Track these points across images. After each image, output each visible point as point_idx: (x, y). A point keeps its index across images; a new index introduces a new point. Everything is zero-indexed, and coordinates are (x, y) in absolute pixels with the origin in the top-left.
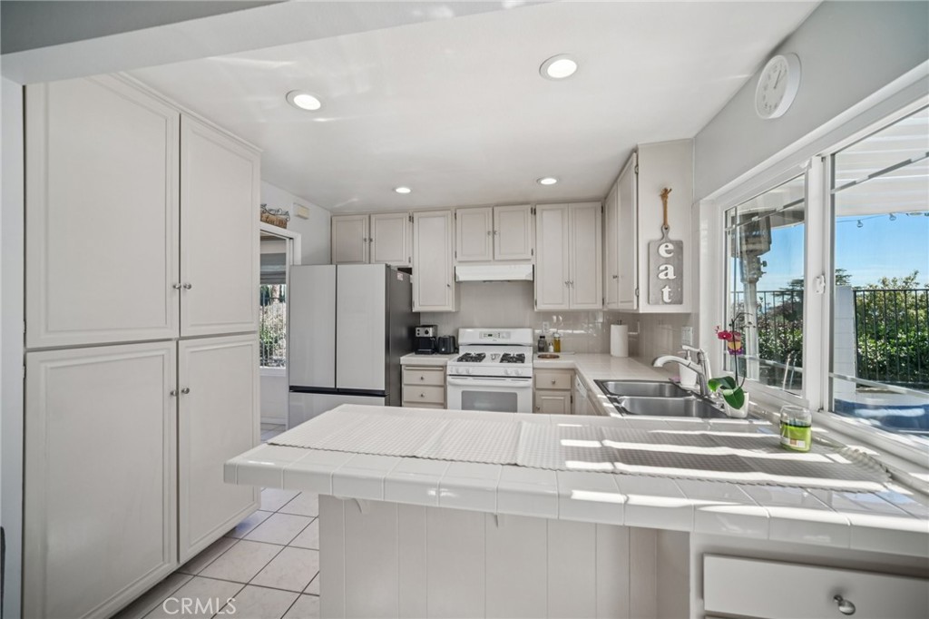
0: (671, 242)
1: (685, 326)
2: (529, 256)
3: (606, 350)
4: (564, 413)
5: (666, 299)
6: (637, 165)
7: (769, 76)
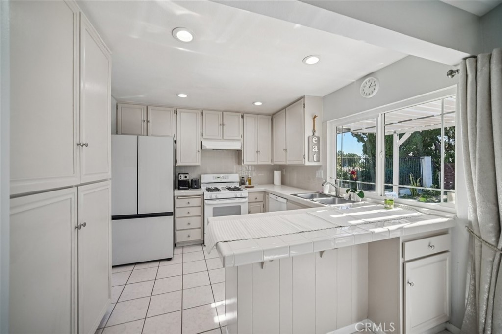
0: (316, 137)
1: (317, 170)
2: (240, 138)
3: (273, 183)
4: (260, 212)
5: (315, 160)
6: (304, 104)
7: (366, 83)
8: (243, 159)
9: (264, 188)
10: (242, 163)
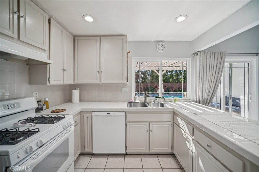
6: (126, 41)
7: (160, 45)
8: (48, 76)
9: (80, 108)
10: (48, 82)
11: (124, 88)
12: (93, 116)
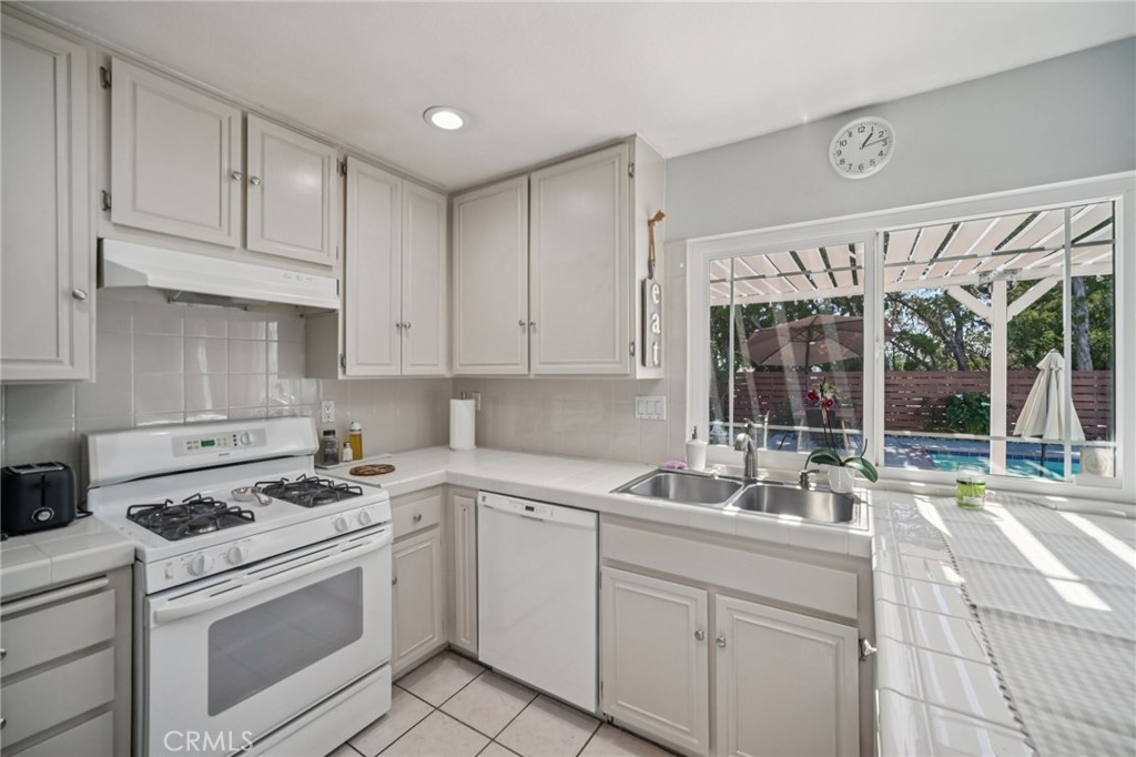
0: (657, 283)
2: (330, 260)
5: (656, 360)
6: (632, 165)
7: (850, 135)
8: (340, 351)
9: (443, 471)
10: (340, 370)
11: (647, 398)
12: (479, 509)
